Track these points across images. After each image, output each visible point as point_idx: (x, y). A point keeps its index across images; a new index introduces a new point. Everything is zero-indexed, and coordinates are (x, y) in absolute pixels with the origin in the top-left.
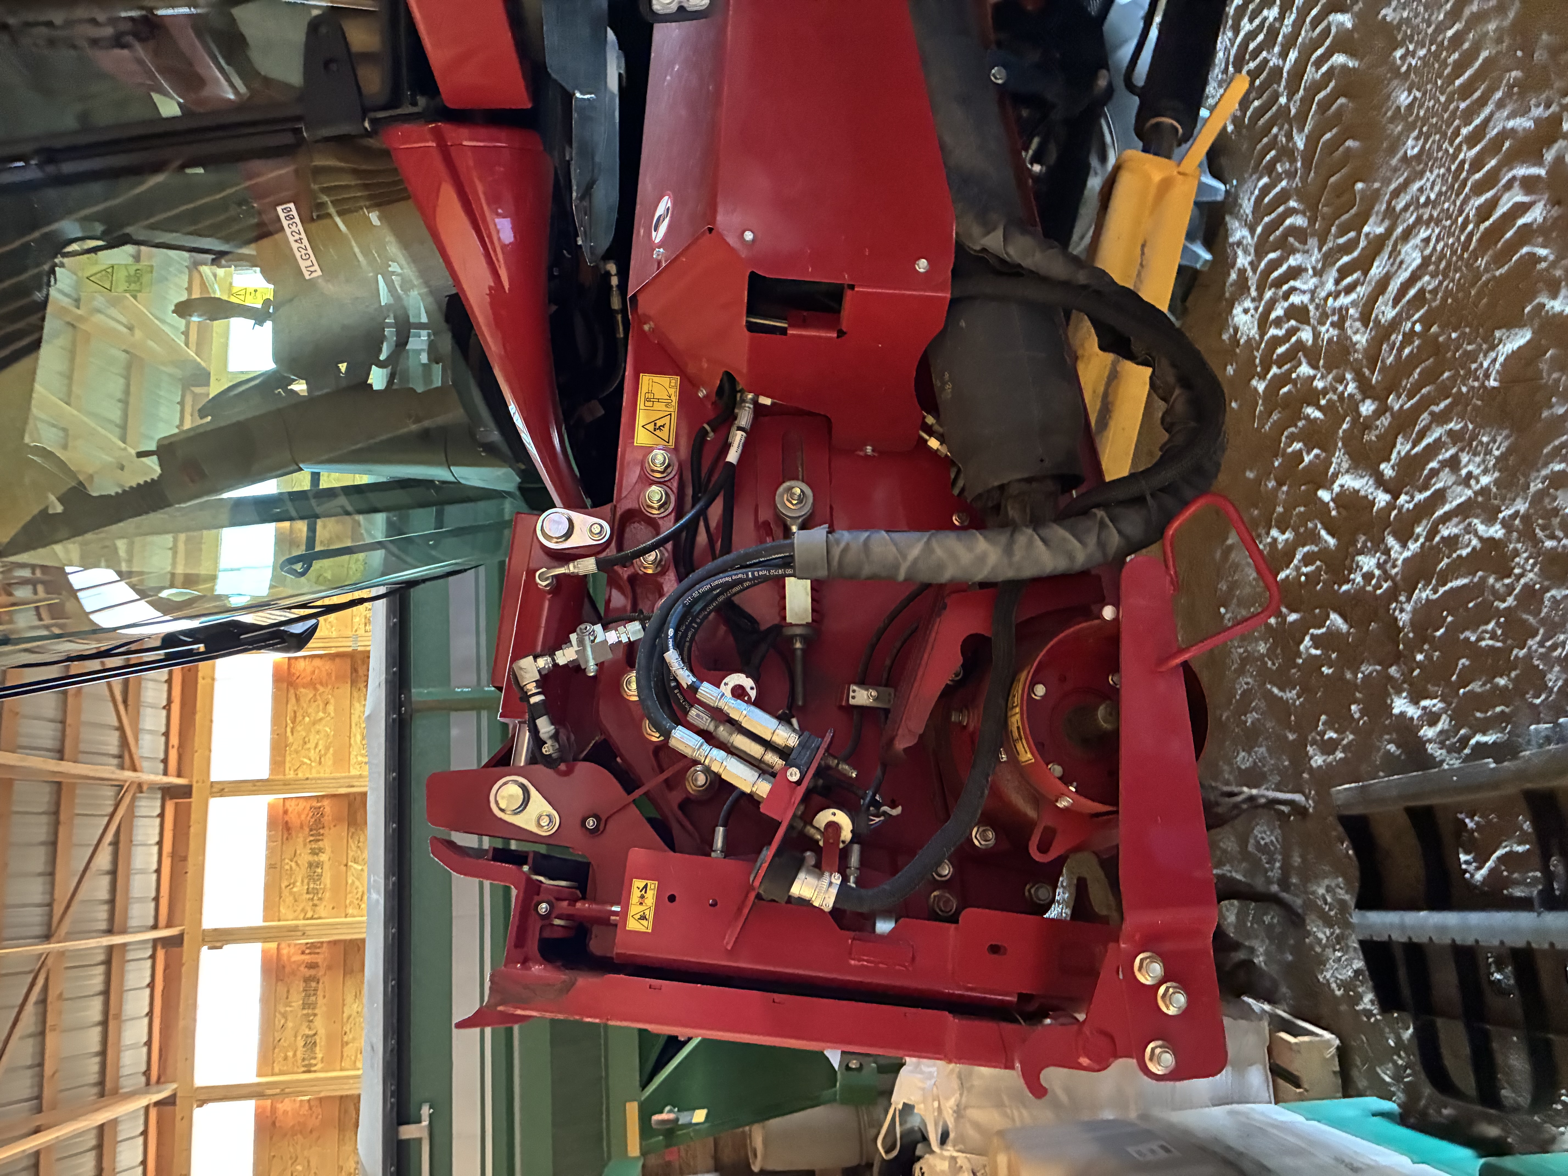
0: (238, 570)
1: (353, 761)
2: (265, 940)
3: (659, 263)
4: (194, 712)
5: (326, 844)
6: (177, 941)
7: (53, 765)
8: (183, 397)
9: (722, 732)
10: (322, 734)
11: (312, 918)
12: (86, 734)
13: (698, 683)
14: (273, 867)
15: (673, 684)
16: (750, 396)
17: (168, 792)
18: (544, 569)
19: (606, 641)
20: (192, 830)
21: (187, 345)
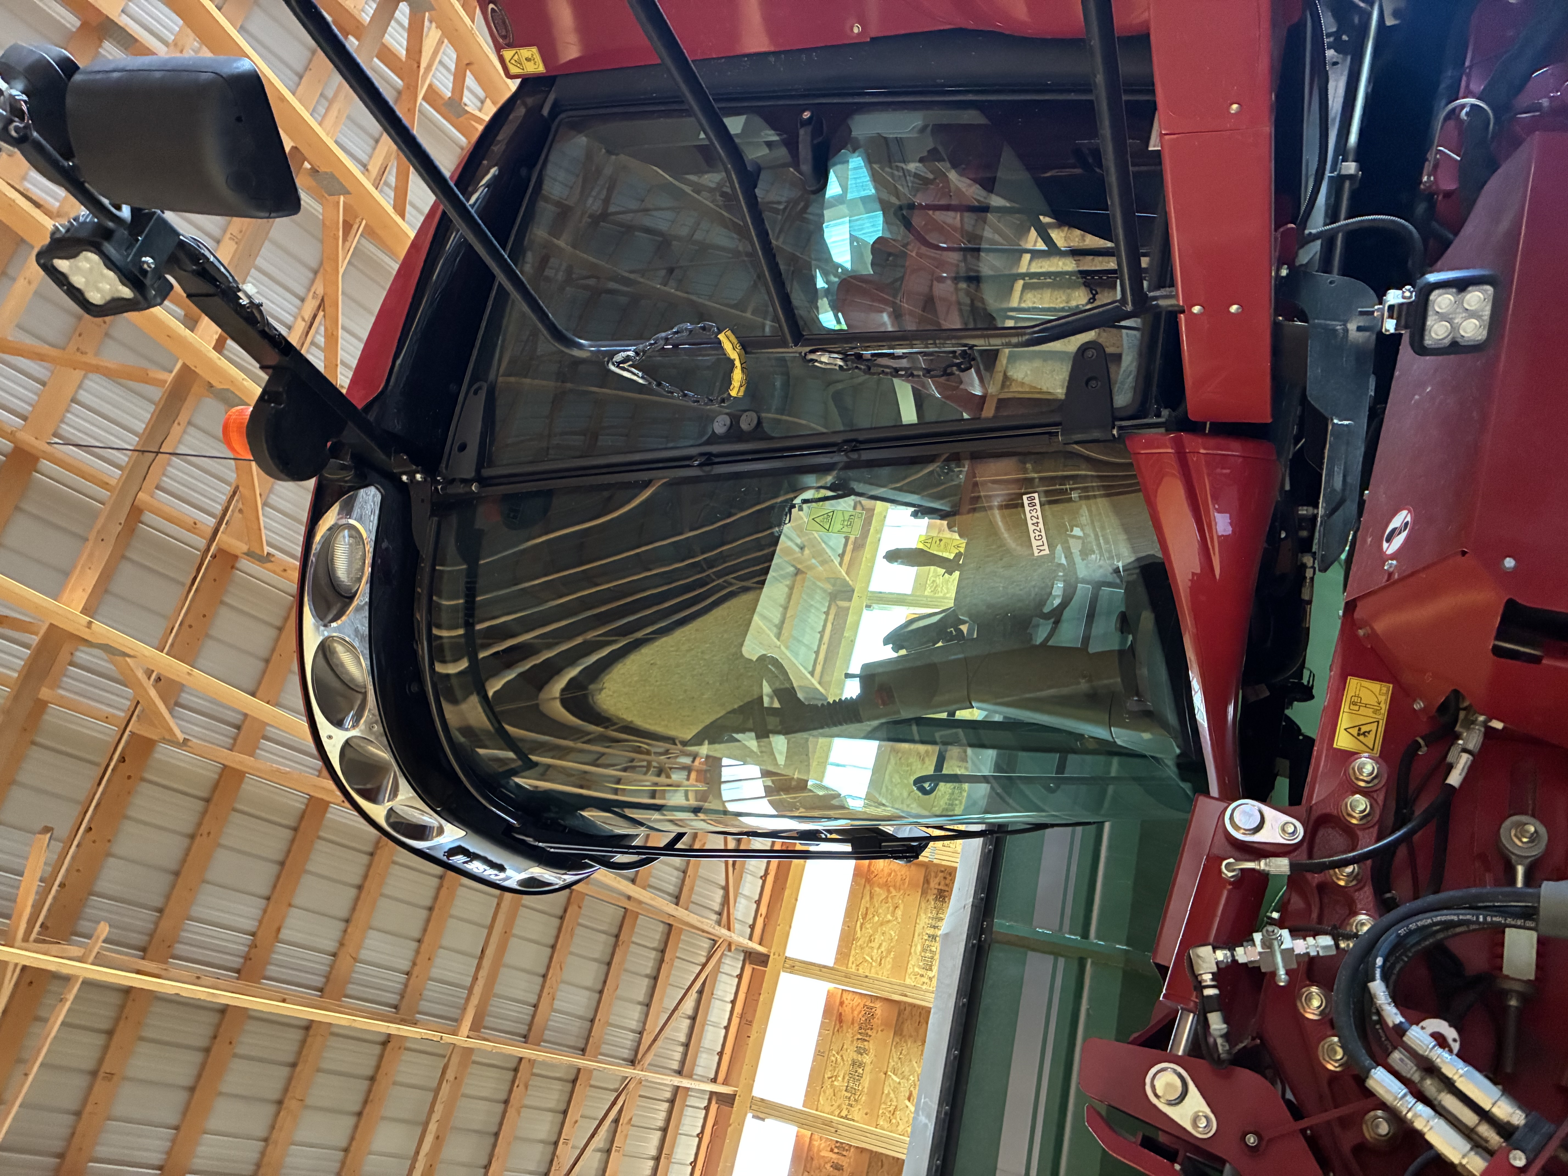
0: (844, 766)
1: (910, 971)
2: (801, 1125)
3: (1390, 575)
4: (783, 889)
5: (871, 1046)
6: (728, 1100)
7: (671, 908)
8: (829, 608)
9: (1429, 1086)
10: (888, 936)
11: (846, 1118)
12: (700, 888)
13: (1407, 1025)
14: (820, 1053)
15: (1375, 1018)
16: (1482, 718)
17: (750, 956)
18: (1231, 860)
19: (1292, 950)
20: (762, 998)
21: (841, 564)
